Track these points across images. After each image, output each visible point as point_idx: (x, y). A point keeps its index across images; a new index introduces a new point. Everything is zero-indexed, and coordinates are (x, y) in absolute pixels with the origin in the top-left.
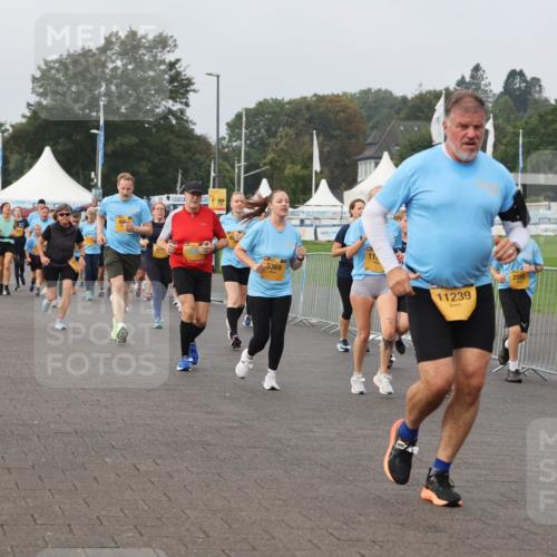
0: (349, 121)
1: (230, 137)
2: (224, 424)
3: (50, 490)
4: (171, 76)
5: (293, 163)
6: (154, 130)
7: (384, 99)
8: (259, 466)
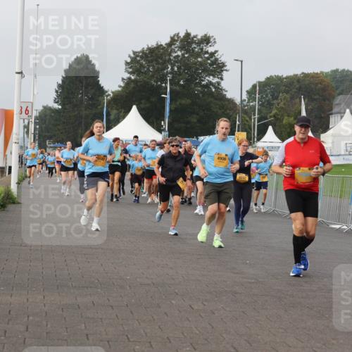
0: (324, 89)
1: (249, 100)
2: (245, 280)
3: (137, 320)
4: (212, 61)
5: (288, 116)
6: (201, 95)
7: (347, 75)
8: (269, 307)
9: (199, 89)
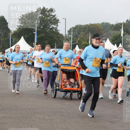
0: (99, 30)
1: (69, 34)
2: (66, 107)
3: (22, 123)
4: (54, 19)
5: (84, 41)
6: (49, 32)
7: (108, 25)
8: (75, 118)
9: (49, 30)
